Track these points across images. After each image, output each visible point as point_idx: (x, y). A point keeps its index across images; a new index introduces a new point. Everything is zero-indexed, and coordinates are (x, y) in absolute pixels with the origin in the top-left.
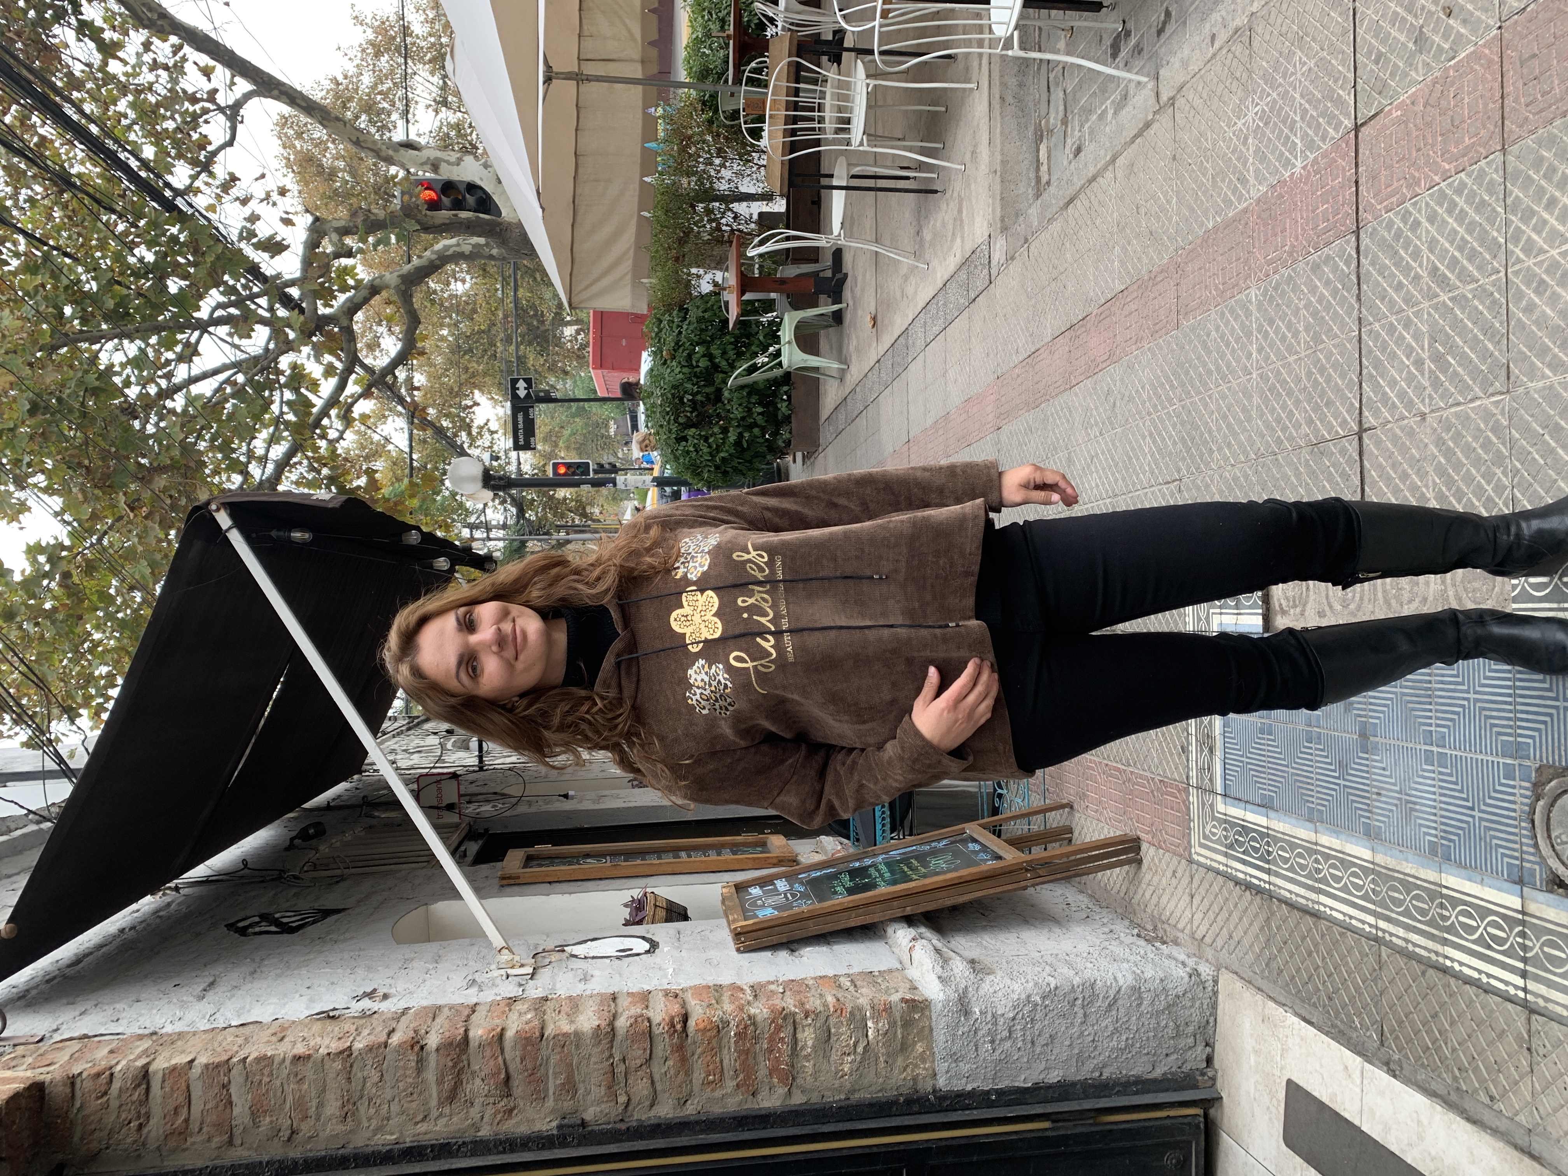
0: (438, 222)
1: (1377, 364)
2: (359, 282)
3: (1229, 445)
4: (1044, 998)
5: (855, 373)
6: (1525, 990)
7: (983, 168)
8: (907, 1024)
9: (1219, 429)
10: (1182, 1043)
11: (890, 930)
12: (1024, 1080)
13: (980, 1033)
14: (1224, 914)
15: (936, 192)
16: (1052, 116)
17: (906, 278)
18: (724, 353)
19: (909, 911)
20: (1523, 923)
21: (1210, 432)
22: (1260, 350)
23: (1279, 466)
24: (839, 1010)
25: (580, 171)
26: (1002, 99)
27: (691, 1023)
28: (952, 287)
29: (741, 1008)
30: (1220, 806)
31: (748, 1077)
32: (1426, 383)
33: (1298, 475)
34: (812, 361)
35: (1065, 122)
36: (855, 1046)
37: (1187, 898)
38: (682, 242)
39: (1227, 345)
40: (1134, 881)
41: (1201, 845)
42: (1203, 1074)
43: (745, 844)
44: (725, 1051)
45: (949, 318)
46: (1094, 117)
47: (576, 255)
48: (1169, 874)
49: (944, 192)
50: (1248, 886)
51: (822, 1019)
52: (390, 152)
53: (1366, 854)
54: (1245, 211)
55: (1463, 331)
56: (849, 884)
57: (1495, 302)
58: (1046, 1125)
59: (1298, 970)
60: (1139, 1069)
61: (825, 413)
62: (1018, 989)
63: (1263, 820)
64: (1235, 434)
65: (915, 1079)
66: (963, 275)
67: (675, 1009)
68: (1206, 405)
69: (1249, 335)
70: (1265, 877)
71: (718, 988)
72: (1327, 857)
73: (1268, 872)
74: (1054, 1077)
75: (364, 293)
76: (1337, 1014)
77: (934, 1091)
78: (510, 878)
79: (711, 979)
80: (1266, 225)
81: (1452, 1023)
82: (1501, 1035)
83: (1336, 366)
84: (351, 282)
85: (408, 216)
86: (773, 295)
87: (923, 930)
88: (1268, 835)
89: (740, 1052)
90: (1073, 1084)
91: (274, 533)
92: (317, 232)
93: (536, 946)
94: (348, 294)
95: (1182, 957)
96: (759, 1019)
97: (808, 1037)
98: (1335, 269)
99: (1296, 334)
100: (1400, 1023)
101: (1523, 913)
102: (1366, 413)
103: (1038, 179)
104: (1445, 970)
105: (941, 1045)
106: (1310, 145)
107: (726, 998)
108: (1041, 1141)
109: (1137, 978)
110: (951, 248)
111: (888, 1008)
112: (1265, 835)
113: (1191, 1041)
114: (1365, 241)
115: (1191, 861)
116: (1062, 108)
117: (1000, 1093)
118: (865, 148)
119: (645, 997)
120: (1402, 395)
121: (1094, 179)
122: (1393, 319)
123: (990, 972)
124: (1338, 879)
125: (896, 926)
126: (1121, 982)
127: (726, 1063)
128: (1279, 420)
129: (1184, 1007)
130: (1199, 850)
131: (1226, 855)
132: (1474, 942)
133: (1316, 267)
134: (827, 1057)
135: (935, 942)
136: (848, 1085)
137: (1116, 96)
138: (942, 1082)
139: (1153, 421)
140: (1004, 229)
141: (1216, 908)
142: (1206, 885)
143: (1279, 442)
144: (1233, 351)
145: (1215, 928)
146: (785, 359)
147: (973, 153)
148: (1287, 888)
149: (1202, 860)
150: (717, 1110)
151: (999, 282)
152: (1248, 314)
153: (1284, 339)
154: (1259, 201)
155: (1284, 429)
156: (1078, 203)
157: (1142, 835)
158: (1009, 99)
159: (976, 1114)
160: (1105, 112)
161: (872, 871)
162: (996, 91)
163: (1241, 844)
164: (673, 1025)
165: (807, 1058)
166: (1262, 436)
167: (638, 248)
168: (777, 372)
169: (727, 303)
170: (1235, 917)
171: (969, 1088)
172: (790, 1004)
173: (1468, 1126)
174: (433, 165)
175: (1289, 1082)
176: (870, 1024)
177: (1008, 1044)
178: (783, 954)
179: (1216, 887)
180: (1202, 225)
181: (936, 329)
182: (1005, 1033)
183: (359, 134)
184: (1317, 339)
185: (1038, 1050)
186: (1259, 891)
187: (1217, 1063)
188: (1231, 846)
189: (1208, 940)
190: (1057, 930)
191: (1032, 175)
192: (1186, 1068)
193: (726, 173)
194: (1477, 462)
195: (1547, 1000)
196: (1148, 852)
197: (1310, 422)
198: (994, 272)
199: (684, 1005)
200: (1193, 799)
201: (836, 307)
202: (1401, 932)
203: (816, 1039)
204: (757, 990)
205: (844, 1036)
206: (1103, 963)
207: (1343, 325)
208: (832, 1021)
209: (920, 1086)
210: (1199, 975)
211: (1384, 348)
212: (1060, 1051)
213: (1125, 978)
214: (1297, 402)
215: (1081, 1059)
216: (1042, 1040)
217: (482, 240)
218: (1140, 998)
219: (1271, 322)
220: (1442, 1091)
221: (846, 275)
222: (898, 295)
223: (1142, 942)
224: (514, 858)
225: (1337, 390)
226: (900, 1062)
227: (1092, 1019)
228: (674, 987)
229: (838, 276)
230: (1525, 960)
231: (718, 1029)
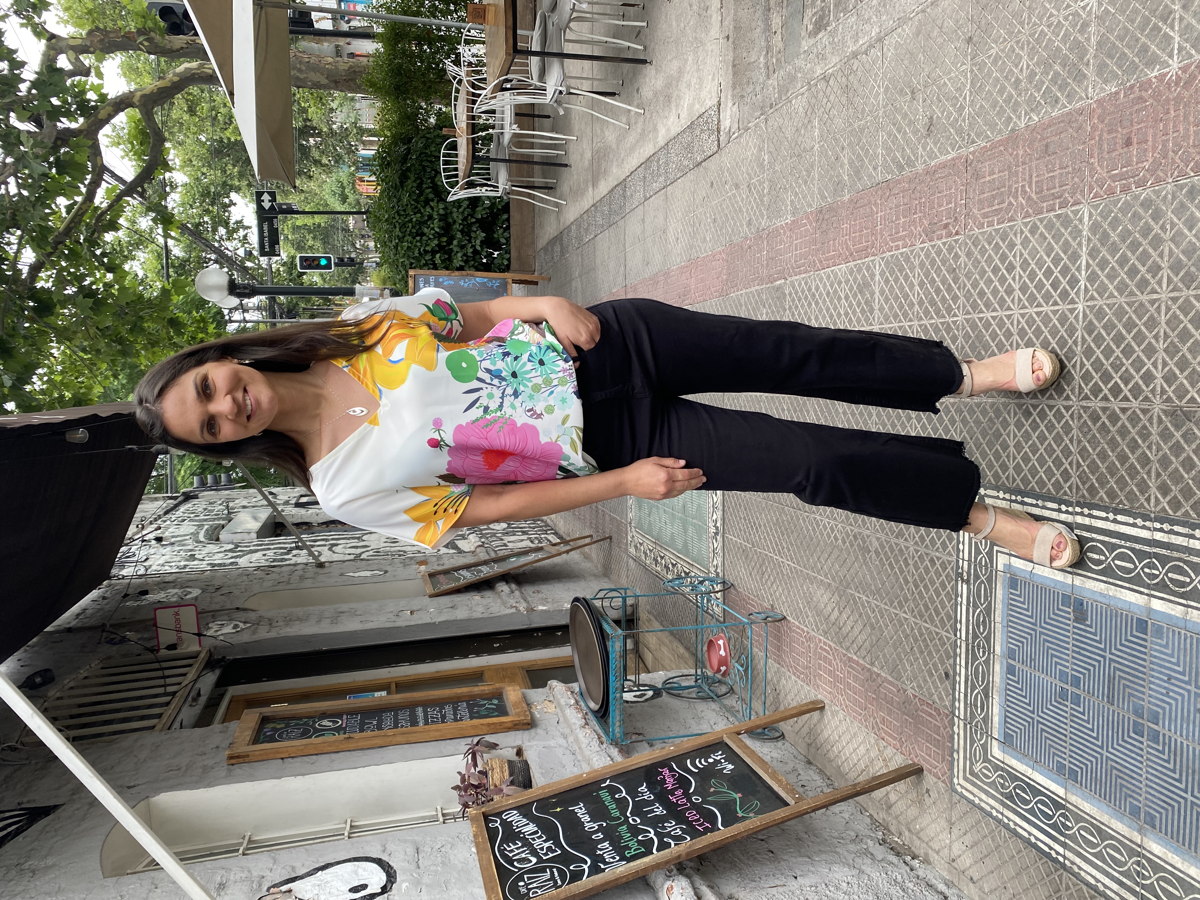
7: (713, 32)
14: (996, 860)
28: (674, 147)
30: (996, 751)
39: (1040, 263)
41: (966, 779)
45: (672, 177)
54: (1079, 112)
61: (541, 244)
66: (687, 138)
70: (1061, 850)
73: (1064, 845)
78: (238, 757)
88: (1063, 807)
110: (675, 109)
115: (951, 790)
130: (962, 782)
131: (1002, 803)
140: (736, 95)
141: (983, 848)
142: (970, 820)
144: (1049, 272)
145: (983, 867)
148: (1089, 873)
149: (965, 793)
151: (729, 150)
152: (1076, 234)
153: (1133, 272)
154: (1102, 102)
155: (1127, 377)
163: (1026, 802)
170: (1011, 868)
179: (984, 828)
180: (1009, 122)
181: (656, 186)
186: (1048, 858)
188: (1009, 797)
191: (764, 44)
198: (724, 139)
200: (959, 729)
219: (1113, 249)
222: (615, 147)
223: (893, 857)
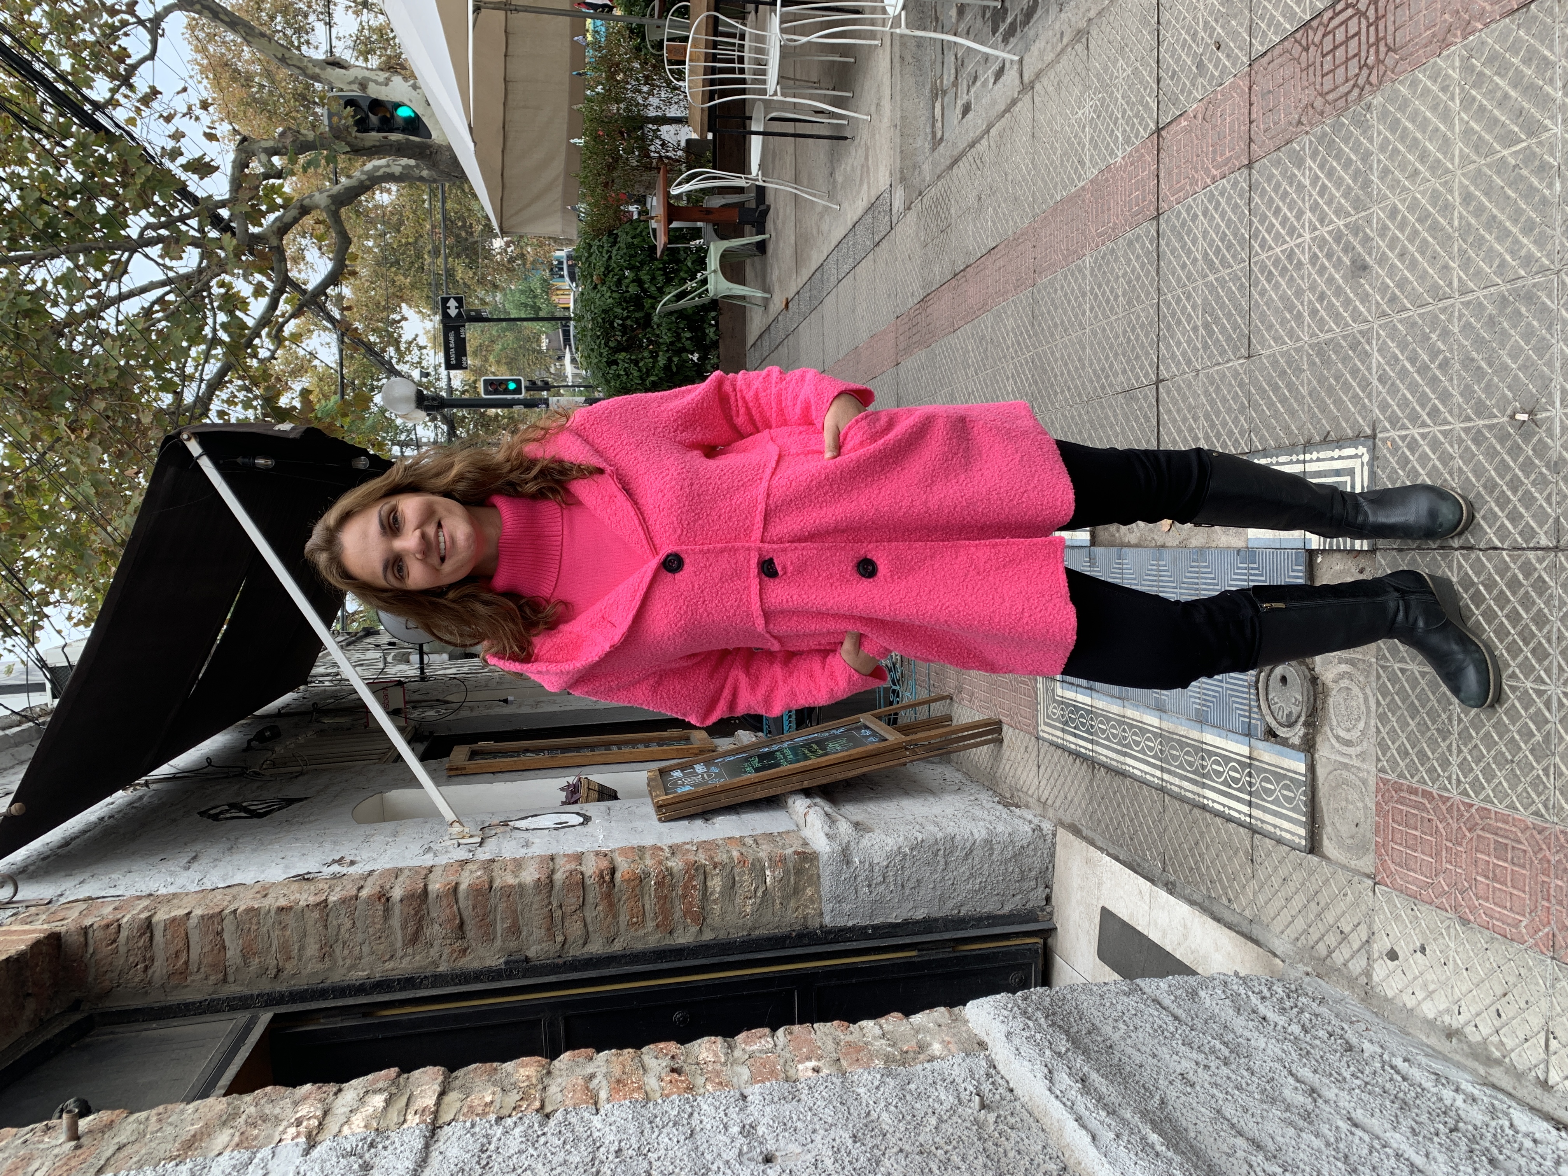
0: (368, 144)
1: (1169, 327)
2: (288, 200)
3: (1069, 389)
4: (912, 849)
5: (777, 303)
6: (1250, 816)
7: (886, 121)
8: (799, 872)
9: (1062, 374)
10: (1025, 886)
11: (790, 801)
12: (895, 917)
13: (859, 879)
14: (1062, 779)
15: (846, 138)
16: (945, 77)
17: (821, 216)
18: (653, 279)
19: (806, 784)
20: (1250, 766)
21: (1056, 376)
22: (1092, 309)
23: (1103, 408)
24: (743, 861)
25: (510, 97)
26: (902, 58)
27: (618, 875)
28: (860, 229)
29: (660, 863)
30: (1059, 691)
31: (665, 918)
32: (1199, 346)
33: (1115, 416)
34: (738, 290)
35: (955, 84)
36: (756, 891)
37: (1035, 768)
38: (611, 168)
39: (1069, 302)
40: (997, 757)
41: (1046, 724)
42: (1043, 910)
43: (670, 739)
44: (647, 897)
45: (858, 258)
46: (978, 83)
47: (506, 181)
48: (1022, 750)
49: (853, 138)
50: (1077, 755)
51: (728, 869)
52: (317, 70)
53: (1155, 722)
54: (1083, 188)
55: (1223, 306)
56: (757, 765)
57: (1242, 285)
58: (914, 953)
59: (1111, 819)
60: (991, 907)
61: (751, 339)
62: (891, 842)
63: (1088, 700)
64: (1073, 379)
65: (805, 918)
66: (869, 219)
67: (604, 864)
68: (1052, 353)
69: (1084, 295)
70: (1090, 746)
71: (642, 849)
72: (1131, 726)
73: (1092, 742)
74: (920, 914)
75: (293, 213)
76: (1136, 850)
77: (821, 927)
78: (457, 769)
79: (635, 842)
80: (1097, 202)
81: (1207, 848)
82: (1236, 852)
83: (1142, 326)
84: (279, 201)
85: (337, 137)
86: (700, 224)
87: (818, 800)
88: (1092, 712)
89: (659, 898)
90: (936, 920)
91: (240, 460)
92: (246, 152)
93: (483, 822)
94: (277, 214)
95: (1030, 817)
96: (675, 870)
97: (716, 884)
98: (1143, 246)
99: (1116, 298)
100: (1175, 851)
101: (1250, 758)
102: (1161, 367)
103: (934, 134)
104: (1204, 808)
105: (827, 889)
106: (1128, 141)
107: (647, 856)
108: (908, 965)
109: (990, 832)
110: (858, 192)
111: (783, 859)
112: (1090, 712)
113: (1033, 884)
114: (1163, 226)
115: (1038, 738)
116: (953, 71)
117: (875, 928)
118: (779, 98)
119: (579, 857)
120: (1184, 354)
121: (972, 145)
122: (1179, 291)
123: (869, 830)
124: (1137, 744)
125: (795, 797)
126: (976, 836)
127: (647, 907)
128: (1103, 370)
129: (1028, 856)
130: (1043, 727)
131: (1063, 730)
132: (1221, 783)
133: (1130, 244)
134: (732, 901)
135: (827, 809)
136: (750, 924)
137: (996, 67)
138: (827, 920)
139: (1015, 365)
140: (903, 179)
141: (1056, 775)
142: (1049, 756)
143: (1103, 387)
144: (1073, 309)
145: (1055, 791)
146: (710, 286)
147: (878, 105)
148: (1105, 754)
149: (1045, 735)
150: (640, 946)
151: (899, 228)
152: (1084, 277)
153: (1108, 301)
154: (1091, 181)
155: (1107, 377)
156: (960, 164)
157: (1003, 719)
158: (909, 58)
159: (855, 945)
160: (987, 80)
161: (778, 754)
162: (897, 48)
163: (1073, 720)
164: (602, 877)
165: (715, 902)
166: (1091, 382)
167: (567, 174)
168: (705, 300)
169: (654, 230)
170: (1069, 781)
171: (850, 924)
172: (702, 858)
173: (1215, 924)
174: (361, 84)
175: (1104, 910)
176: (768, 872)
177: (882, 887)
178: (699, 823)
179: (1056, 758)
180: (1052, 197)
181: (847, 268)
182: (880, 879)
183: (285, 51)
184: (1129, 302)
185: (907, 892)
186: (1085, 758)
187: (1054, 901)
188: (1066, 723)
189: (1050, 802)
190: (931, 799)
191: (929, 130)
192: (1029, 906)
193: (654, 101)
194: (1229, 410)
195: (1263, 822)
196: (1008, 733)
197: (1124, 372)
198: (894, 221)
199: (612, 861)
200: (1040, 686)
201: (759, 238)
202: (1177, 781)
203: (723, 886)
204: (674, 850)
205: (746, 882)
206: (964, 822)
207: (1147, 294)
208: (737, 870)
209: (809, 923)
210: (1041, 830)
211: (1173, 315)
212: (925, 893)
213: (980, 833)
214: (1116, 355)
215: (942, 899)
216: (911, 884)
217: (412, 162)
218: (992, 848)
219: (1100, 286)
220: (1200, 900)
221: (769, 207)
222: (815, 231)
223: (1000, 807)
224: (460, 754)
225: (1142, 346)
226: (792, 903)
227: (952, 866)
228: (604, 849)
229: (762, 207)
230: (1250, 794)
231: (641, 879)
